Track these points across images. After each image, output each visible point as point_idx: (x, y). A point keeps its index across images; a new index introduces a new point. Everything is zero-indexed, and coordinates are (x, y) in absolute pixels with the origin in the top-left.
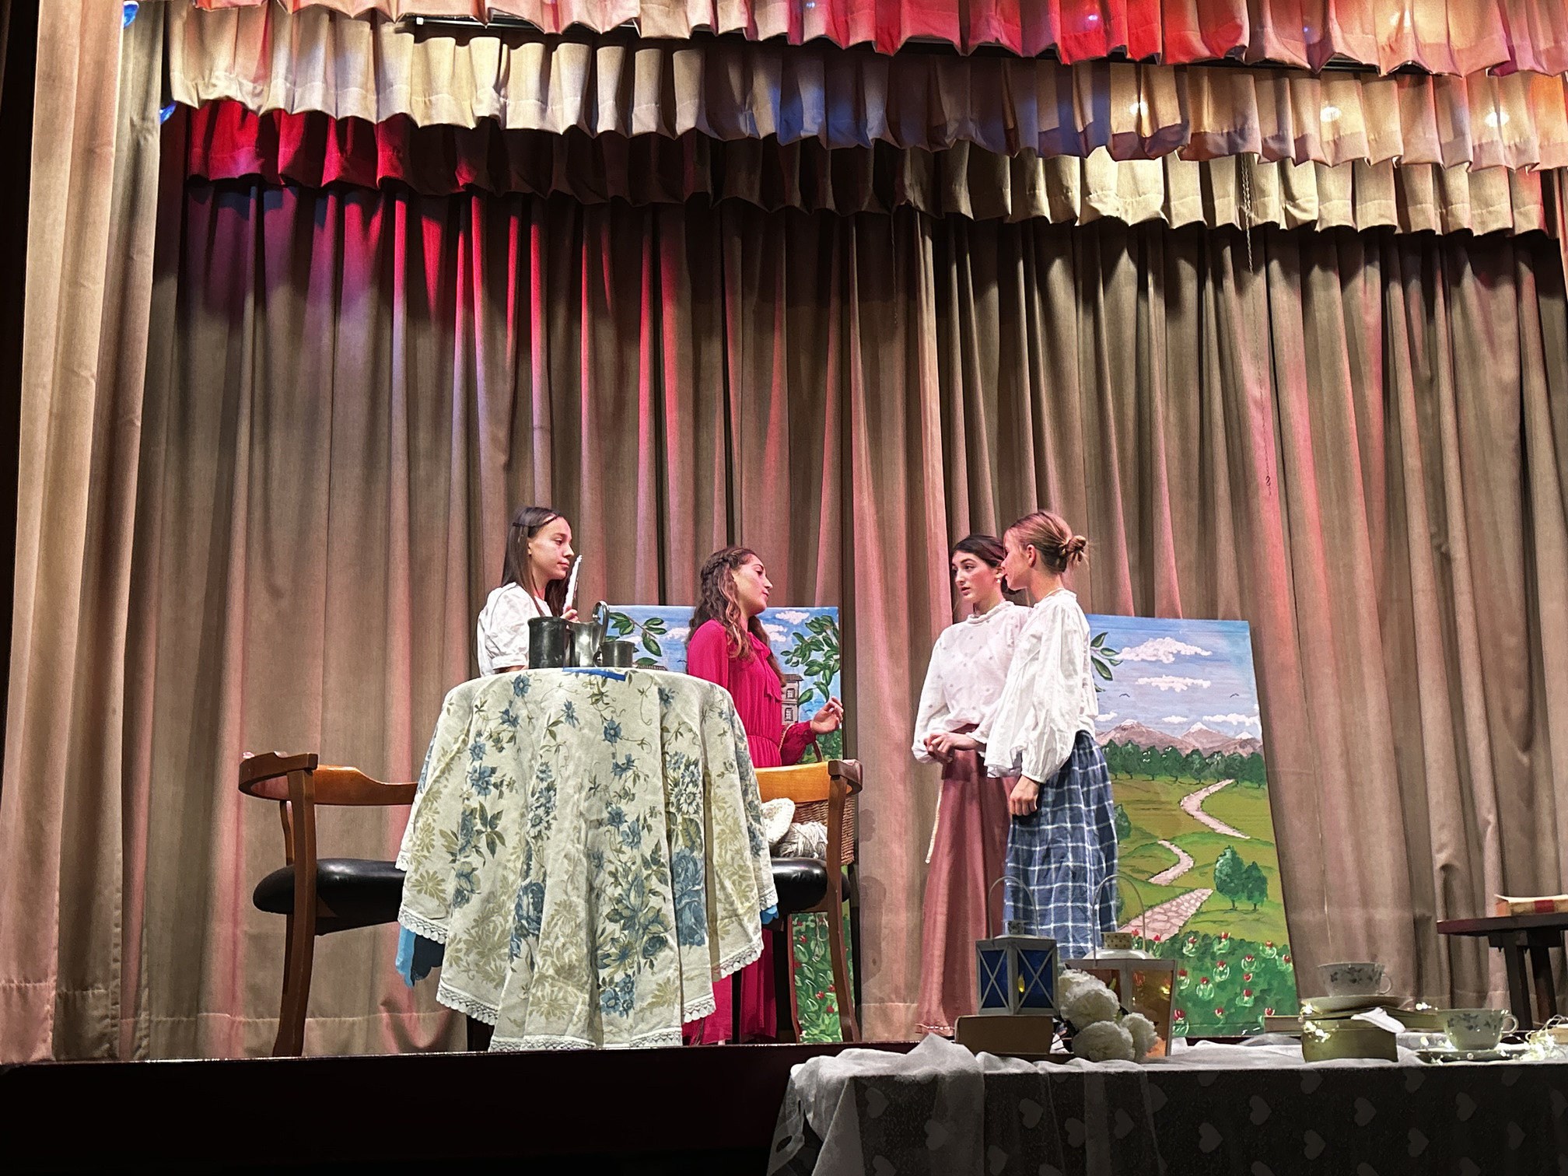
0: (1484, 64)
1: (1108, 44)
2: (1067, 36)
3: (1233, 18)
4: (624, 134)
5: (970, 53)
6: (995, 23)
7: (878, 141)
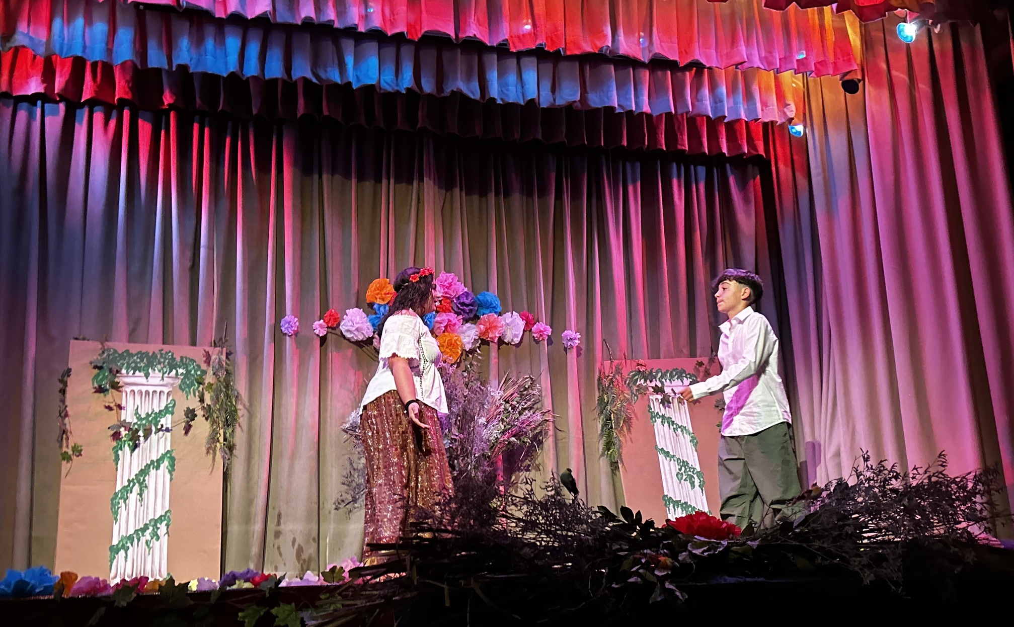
0: (732, 63)
1: (536, 42)
2: (513, 36)
3: (602, 31)
4: (262, 78)
5: (460, 42)
6: (473, 26)
7: (408, 89)
